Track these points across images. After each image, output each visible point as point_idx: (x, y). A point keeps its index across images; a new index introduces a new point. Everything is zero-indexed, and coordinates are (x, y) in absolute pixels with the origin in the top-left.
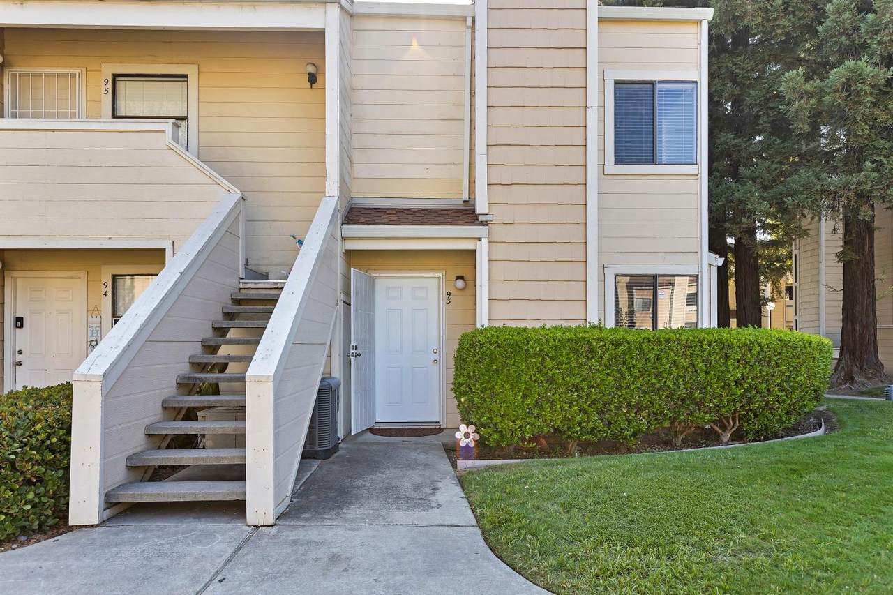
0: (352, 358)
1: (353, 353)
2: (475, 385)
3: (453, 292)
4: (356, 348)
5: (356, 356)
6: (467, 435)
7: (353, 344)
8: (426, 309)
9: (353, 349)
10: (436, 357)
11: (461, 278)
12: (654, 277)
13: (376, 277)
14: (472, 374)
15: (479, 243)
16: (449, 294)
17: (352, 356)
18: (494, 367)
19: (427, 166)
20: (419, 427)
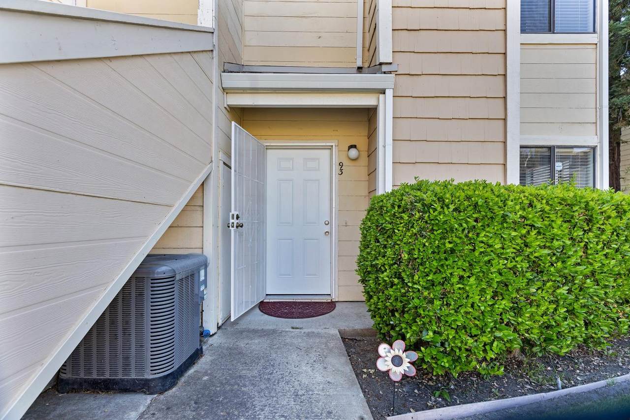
0: (232, 229)
1: (233, 223)
2: (413, 276)
3: (346, 162)
4: (238, 217)
5: (237, 227)
6: (397, 361)
7: (234, 212)
8: (318, 180)
9: (233, 218)
10: (327, 228)
11: (354, 146)
12: (550, 148)
13: (268, 148)
14: (405, 256)
15: (381, 96)
16: (341, 165)
17: (233, 227)
18: (449, 246)
19: (320, 34)
20: (310, 301)
